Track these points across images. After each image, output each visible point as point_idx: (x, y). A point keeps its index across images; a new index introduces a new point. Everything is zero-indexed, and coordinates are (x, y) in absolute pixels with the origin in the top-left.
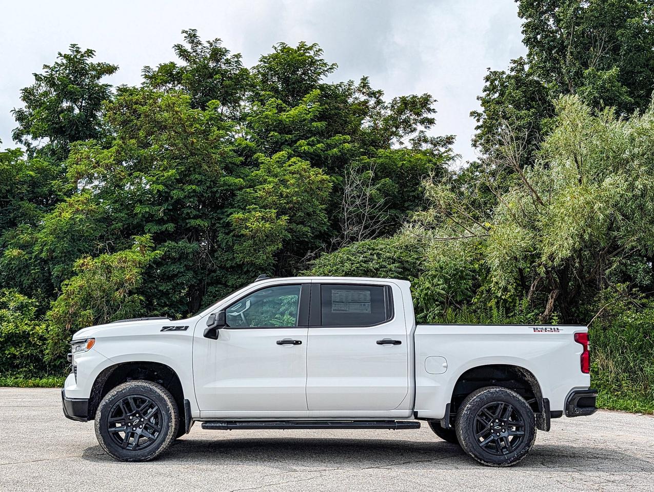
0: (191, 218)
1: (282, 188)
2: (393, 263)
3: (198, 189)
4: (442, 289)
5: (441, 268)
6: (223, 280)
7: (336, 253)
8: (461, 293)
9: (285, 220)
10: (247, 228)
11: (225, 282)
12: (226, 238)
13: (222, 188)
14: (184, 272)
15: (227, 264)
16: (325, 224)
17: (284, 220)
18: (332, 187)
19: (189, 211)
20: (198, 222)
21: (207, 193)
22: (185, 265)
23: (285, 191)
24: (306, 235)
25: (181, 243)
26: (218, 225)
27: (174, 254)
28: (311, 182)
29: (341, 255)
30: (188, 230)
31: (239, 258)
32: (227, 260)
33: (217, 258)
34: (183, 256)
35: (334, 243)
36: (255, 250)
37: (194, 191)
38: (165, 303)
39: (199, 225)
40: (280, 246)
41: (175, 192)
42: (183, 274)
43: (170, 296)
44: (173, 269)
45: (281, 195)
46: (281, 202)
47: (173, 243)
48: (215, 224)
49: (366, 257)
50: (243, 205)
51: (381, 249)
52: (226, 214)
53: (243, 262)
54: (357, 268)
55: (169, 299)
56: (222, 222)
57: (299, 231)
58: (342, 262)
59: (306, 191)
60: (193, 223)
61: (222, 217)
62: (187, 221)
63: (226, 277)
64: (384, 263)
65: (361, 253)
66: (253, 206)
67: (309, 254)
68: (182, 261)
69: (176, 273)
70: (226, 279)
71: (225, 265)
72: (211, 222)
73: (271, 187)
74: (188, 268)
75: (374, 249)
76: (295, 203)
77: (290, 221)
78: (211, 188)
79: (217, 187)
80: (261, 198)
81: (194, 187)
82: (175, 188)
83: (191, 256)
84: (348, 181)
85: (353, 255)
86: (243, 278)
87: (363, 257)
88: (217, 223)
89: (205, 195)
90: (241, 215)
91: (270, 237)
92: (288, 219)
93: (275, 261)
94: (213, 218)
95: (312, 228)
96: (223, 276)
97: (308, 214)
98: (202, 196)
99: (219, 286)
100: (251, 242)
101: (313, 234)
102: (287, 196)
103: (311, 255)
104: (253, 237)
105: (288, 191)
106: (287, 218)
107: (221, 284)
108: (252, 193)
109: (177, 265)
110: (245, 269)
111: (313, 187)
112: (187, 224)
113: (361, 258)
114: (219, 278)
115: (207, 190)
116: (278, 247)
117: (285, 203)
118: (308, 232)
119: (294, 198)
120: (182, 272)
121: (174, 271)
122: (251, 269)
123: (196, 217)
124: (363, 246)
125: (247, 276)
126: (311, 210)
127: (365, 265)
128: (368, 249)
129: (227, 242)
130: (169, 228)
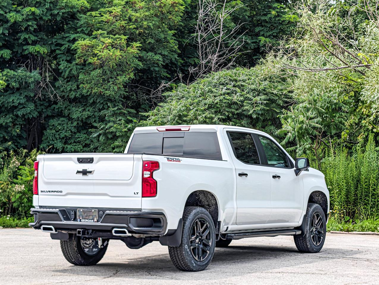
0: (29, 44)
1: (130, 12)
2: (258, 95)
3: (37, 11)
4: (317, 123)
5: (315, 101)
6: (66, 112)
7: (194, 84)
8: (335, 127)
9: (137, 47)
10: (95, 55)
11: (69, 115)
12: (69, 67)
13: (63, 11)
14: (25, 104)
15: (71, 95)
16: (175, 52)
17: (135, 48)
18: (184, 10)
19: (27, 36)
20: (38, 48)
21: (46, 16)
22: (26, 96)
23: (135, 15)
24: (157, 64)
25: (20, 71)
26: (58, 52)
27: (14, 84)
28: (162, 5)
29: (201, 86)
30: (26, 57)
31: (85, 89)
32: (71, 90)
33: (59, 88)
34: (23, 86)
35: (191, 73)
36: (104, 80)
37: (33, 13)
38: (4, 137)
39: (38, 52)
40: (132, 76)
41: (11, 14)
42: (23, 106)
43: (9, 129)
44: (13, 100)
45: (130, 20)
46: (130, 27)
47: (12, 72)
48: (55, 51)
49: (229, 89)
50: (87, 29)
51: (244, 81)
52: (67, 39)
53: (91, 93)
54: (220, 100)
55: (8, 133)
56: (63, 48)
57: (150, 59)
58: (203, 94)
59: (156, 15)
60: (31, 49)
61: (63, 43)
62: (25, 48)
63: (69, 110)
64: (248, 95)
65: (223, 84)
66: (100, 31)
67: (163, 85)
68: (21, 92)
69: (16, 104)
70: (69, 111)
71: (68, 96)
72: (51, 48)
73: (119, 10)
74: (29, 99)
75: (236, 81)
76: (145, 28)
77: (142, 49)
78: (51, 10)
79: (57, 9)
80: (108, 22)
81: (33, 9)
82: (11, 10)
83: (32, 86)
84: (201, 5)
85: (215, 86)
86: (89, 110)
87: (226, 90)
88: (57, 49)
89: (44, 18)
90: (87, 42)
91: (121, 67)
92: (140, 47)
93: (127, 92)
94: (52, 43)
95: (164, 56)
96: (66, 108)
97: (158, 41)
98: (41, 18)
99: (62, 119)
100: (99, 71)
101: (164, 62)
102: (136, 20)
103: (165, 86)
104: (101, 66)
105: (138, 15)
106: (138, 45)
107: (64, 117)
108: (97, 16)
109: (17, 95)
110: (91, 101)
111: (164, 10)
112: (24, 50)
113: (224, 91)
114: (62, 110)
115: (46, 13)
116: (130, 77)
117: (134, 28)
118: (159, 61)
119: (145, 23)
120: (22, 104)
121: (13, 103)
122: (98, 101)
123: (34, 43)
124: (225, 77)
125: (94, 108)
126: (162, 36)
127: (228, 98)
128: (230, 80)
129: (71, 70)
130: (5, 56)
